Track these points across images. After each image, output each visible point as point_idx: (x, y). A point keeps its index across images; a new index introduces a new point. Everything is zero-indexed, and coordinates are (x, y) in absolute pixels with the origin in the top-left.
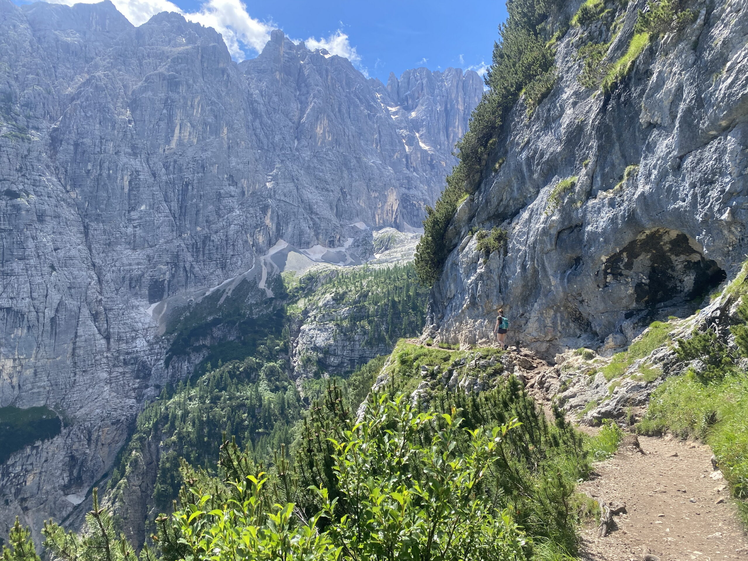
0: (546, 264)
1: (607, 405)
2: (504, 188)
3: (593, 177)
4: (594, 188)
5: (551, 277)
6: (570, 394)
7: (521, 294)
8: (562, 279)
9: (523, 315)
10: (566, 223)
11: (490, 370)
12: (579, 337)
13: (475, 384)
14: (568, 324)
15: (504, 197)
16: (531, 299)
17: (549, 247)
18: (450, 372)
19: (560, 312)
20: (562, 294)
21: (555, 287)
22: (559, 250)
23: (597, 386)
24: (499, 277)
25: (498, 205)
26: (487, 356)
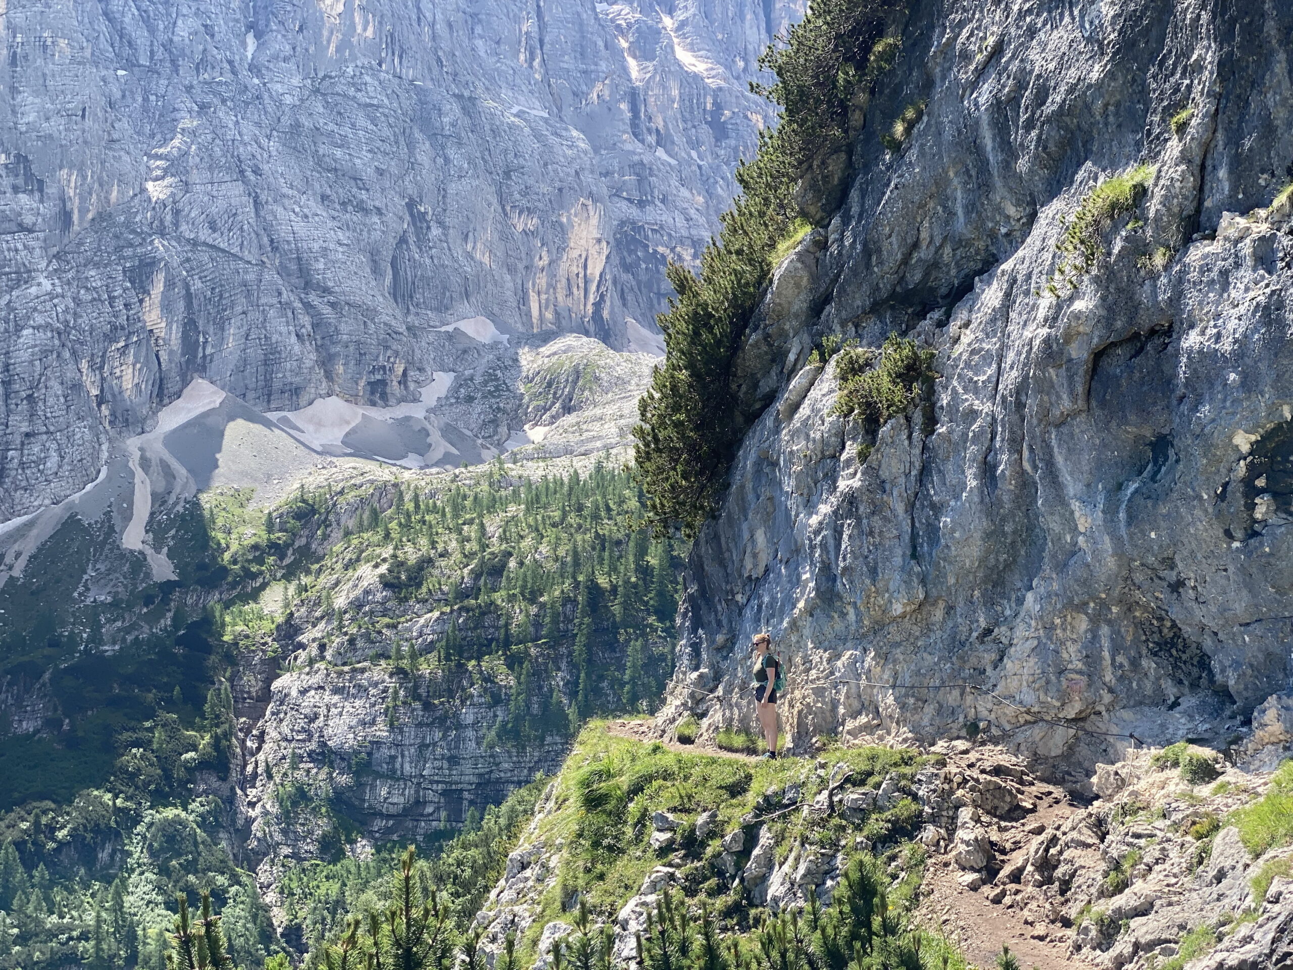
0: (1059, 459)
1: (1247, 940)
2: (922, 206)
3: (1203, 167)
4: (1208, 203)
5: (1075, 505)
6: (1134, 903)
7: (983, 560)
8: (1110, 511)
9: (988, 632)
10: (1119, 324)
11: (877, 824)
12: (1172, 707)
13: (830, 872)
14: (1135, 664)
15: (924, 235)
16: (1016, 580)
17: (1066, 404)
18: (750, 834)
19: (1109, 622)
20: (1111, 562)
21: (1090, 536)
22: (1098, 412)
23: (1220, 876)
24: (910, 507)
25: (906, 260)
26: (870, 774)
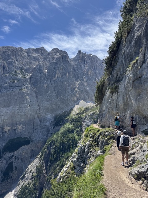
0: (130, 95)
2: (118, 71)
4: (145, 59)
5: (132, 101)
9: (124, 116)
10: (135, 77)
14: (141, 120)
15: (118, 74)
16: (127, 110)
17: (130, 88)
18: (99, 136)
19: (137, 114)
21: (134, 104)
22: (134, 89)
24: (116, 102)
